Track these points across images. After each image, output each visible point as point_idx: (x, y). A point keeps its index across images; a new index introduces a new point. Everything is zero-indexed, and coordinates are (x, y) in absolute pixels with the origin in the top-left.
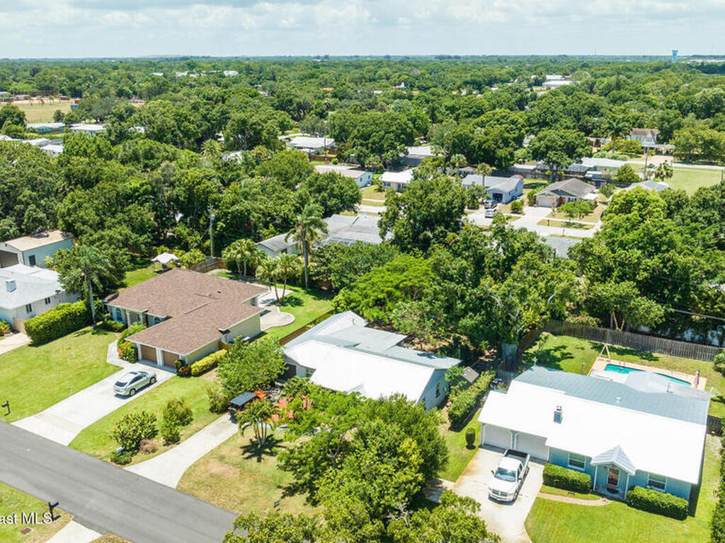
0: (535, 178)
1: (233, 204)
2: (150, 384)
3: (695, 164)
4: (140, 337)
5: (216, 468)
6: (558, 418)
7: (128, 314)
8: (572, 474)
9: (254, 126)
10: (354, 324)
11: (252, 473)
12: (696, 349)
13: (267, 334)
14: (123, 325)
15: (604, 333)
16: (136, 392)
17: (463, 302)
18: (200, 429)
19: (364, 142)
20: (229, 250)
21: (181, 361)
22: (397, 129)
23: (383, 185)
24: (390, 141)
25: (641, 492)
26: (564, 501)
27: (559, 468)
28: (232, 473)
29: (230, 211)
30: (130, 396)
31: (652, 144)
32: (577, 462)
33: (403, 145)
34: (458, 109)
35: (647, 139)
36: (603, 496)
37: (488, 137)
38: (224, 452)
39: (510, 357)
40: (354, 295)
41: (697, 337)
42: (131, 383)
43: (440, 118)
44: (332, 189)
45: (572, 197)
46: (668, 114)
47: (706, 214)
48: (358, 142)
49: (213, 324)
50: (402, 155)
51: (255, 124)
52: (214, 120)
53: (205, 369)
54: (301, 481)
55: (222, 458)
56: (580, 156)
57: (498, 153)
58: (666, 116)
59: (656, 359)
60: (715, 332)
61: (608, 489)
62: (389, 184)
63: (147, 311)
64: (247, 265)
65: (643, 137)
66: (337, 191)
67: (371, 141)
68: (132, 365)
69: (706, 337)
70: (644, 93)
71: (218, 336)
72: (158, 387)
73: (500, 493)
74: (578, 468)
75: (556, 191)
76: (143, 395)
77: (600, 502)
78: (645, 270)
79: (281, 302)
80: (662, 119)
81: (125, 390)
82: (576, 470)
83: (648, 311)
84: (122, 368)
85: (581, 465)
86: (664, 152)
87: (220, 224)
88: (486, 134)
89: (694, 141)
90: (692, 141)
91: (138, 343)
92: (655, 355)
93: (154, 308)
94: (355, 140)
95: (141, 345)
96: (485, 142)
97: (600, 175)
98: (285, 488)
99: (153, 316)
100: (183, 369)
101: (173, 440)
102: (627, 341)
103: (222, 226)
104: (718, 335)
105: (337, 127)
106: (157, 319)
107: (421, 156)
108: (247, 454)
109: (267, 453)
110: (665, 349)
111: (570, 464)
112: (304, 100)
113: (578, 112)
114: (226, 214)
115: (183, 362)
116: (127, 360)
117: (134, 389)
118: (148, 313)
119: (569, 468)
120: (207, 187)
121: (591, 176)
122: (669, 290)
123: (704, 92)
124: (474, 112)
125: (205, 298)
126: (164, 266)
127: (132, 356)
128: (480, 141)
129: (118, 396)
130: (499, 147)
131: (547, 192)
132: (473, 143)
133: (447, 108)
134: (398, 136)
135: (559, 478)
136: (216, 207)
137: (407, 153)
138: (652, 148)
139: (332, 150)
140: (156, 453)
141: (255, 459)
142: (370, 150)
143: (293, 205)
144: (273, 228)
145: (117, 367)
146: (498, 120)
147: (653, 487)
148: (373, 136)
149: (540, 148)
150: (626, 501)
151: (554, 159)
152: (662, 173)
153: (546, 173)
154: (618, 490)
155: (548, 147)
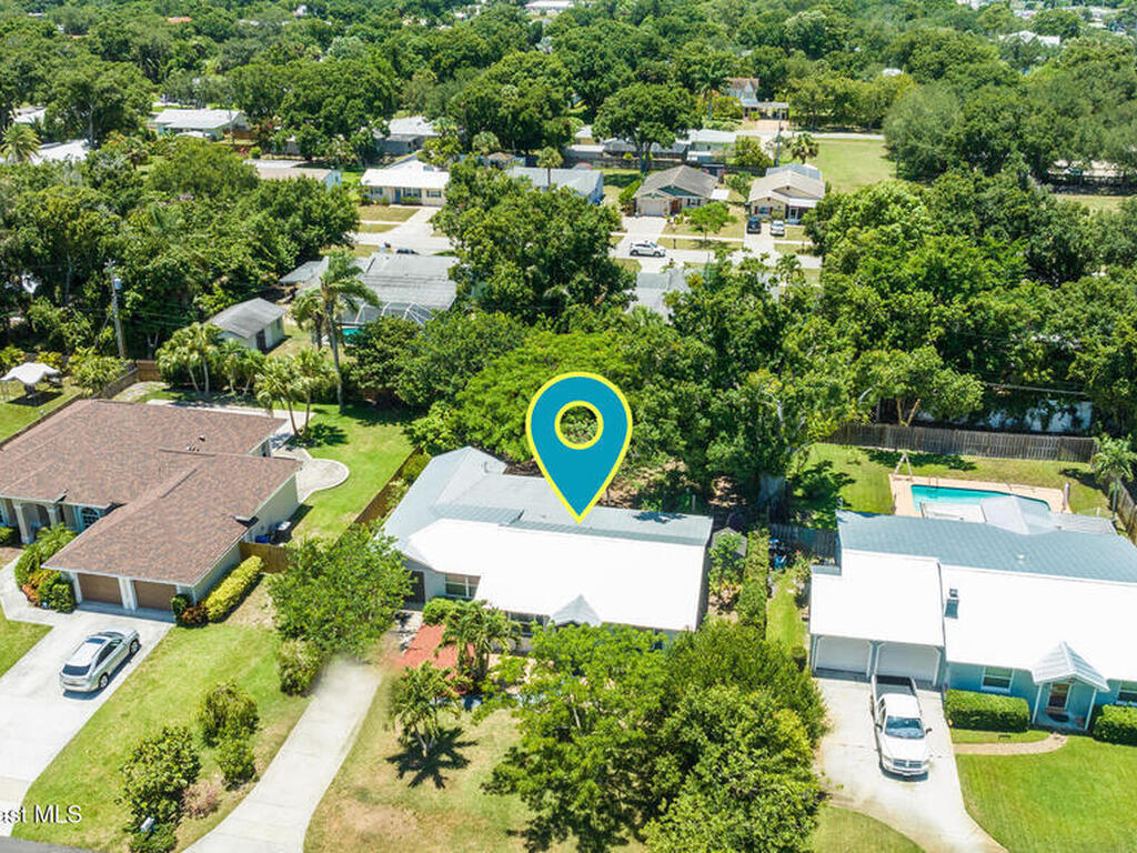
0: (607, 166)
1: (153, 253)
2: (131, 655)
3: (823, 131)
4: (71, 557)
5: (363, 820)
6: (951, 609)
7: (18, 508)
8: (999, 703)
9: (106, 95)
10: (486, 471)
11: (441, 813)
12: (1026, 442)
13: (311, 507)
14: (8, 530)
15: (882, 431)
16: (110, 678)
17: (707, 415)
18: (285, 738)
19: (310, 116)
20: (173, 348)
21: (181, 596)
22: (367, 90)
23: (368, 194)
24: (357, 113)
25: (1115, 714)
26: (1000, 752)
27: (972, 694)
28: (400, 824)
29: (149, 267)
30: (100, 690)
31: (752, 102)
32: (998, 680)
33: (379, 119)
34: (437, 52)
35: (745, 93)
36: (1051, 730)
37: (526, 100)
38: (360, 780)
39: (776, 498)
40: (473, 417)
41: (1009, 422)
42: (98, 664)
43: (408, 68)
44: (308, 210)
45: (690, 197)
46: (766, 53)
47: (963, 220)
48: (299, 117)
49: (221, 509)
50: (378, 135)
51: (107, 90)
52: (9, 84)
53: (232, 603)
54: (546, 813)
55: (362, 795)
56: (684, 126)
57: (546, 126)
58: (764, 56)
59: (970, 467)
60: (1036, 411)
61: (1051, 716)
62: (379, 190)
63: (62, 499)
64: (209, 370)
65: (739, 91)
66: (317, 213)
67: (322, 113)
68: (69, 616)
69: (1023, 418)
70: (701, 19)
71: (240, 533)
72: (149, 659)
73: (907, 764)
74: (1000, 689)
75: (667, 189)
76: (126, 683)
77: (1051, 743)
78: (938, 323)
79: (306, 438)
80: (759, 61)
81: (88, 680)
82: (998, 694)
83: (964, 393)
84: (50, 628)
85: (1005, 684)
86: (770, 114)
87: (131, 295)
88: (522, 95)
89: (823, 97)
90: (820, 97)
91: (73, 573)
92: (966, 458)
93: (78, 489)
94: (292, 112)
95: (79, 574)
96: (522, 110)
97: (710, 157)
98: (523, 835)
99: (77, 507)
100: (190, 613)
101: (242, 775)
102: (919, 441)
103: (135, 299)
104: (1041, 415)
105: (248, 91)
106: (86, 510)
107: (403, 136)
108: (410, 776)
109: (446, 764)
110: (978, 448)
111: (985, 684)
112: (154, 40)
113: (632, 53)
114: (142, 275)
115: (186, 596)
116: (53, 608)
117: (105, 674)
118: (66, 502)
119: (986, 692)
120: (92, 224)
121: (695, 159)
122: (974, 352)
123: (800, 16)
124: (465, 57)
125: (184, 456)
126: (30, 389)
127: (64, 596)
128: (514, 107)
129: (69, 693)
130: (546, 117)
131: (653, 191)
132: (503, 111)
133: (418, 51)
134: (370, 102)
135: (979, 713)
136: (121, 262)
137: (387, 133)
138: (754, 109)
139: (238, 130)
140: (220, 812)
141: (429, 782)
142: (322, 129)
143: (249, 245)
144: (220, 291)
145: (36, 626)
146: (529, 71)
147: (1131, 703)
148: (327, 105)
149: (626, 117)
150: (1089, 733)
151: (652, 135)
152: (803, 150)
153: (625, 157)
154: (1070, 714)
155: (639, 116)
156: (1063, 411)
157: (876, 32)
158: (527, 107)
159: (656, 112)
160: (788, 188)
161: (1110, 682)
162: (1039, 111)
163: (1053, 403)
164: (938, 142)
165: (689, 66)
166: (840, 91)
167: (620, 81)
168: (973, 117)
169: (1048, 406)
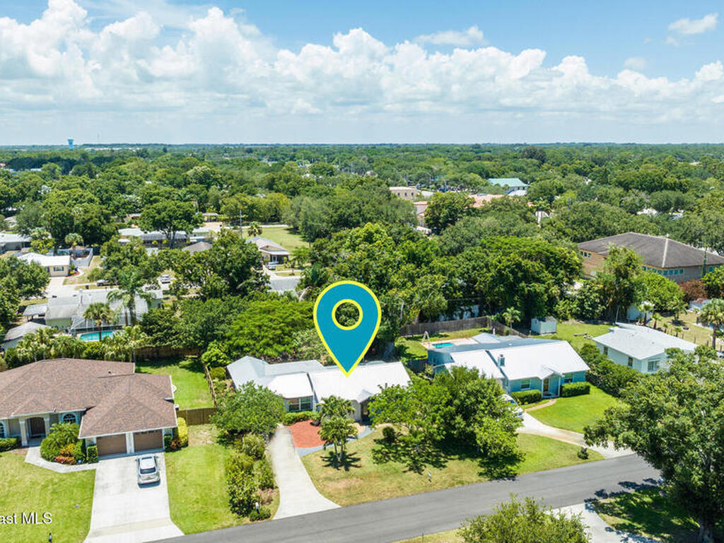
5: (339, 485)
6: (502, 363)
7: (22, 423)
11: (367, 475)
25: (567, 386)
26: (540, 409)
28: (355, 482)
32: (525, 384)
37: (90, 214)
38: (323, 475)
53: (187, 438)
54: (409, 463)
55: (329, 479)
56: (196, 222)
57: (104, 229)
61: (545, 395)
71: (172, 406)
74: (528, 388)
77: (551, 402)
82: (528, 390)
84: (94, 470)
85: (528, 386)
89: (242, 207)
90: (240, 207)
91: (93, 438)
92: (442, 334)
95: (96, 438)
96: (89, 220)
99: (62, 414)
100: (175, 442)
104: (459, 314)
106: (66, 416)
108: (342, 468)
109: (352, 462)
111: (522, 388)
115: (168, 435)
119: (524, 390)
121: (195, 241)
128: (83, 219)
129: (142, 485)
130: (103, 224)
132: (76, 222)
135: (526, 396)
140: (275, 500)
141: (352, 468)
145: (87, 472)
146: (76, 200)
149: (163, 219)
150: (561, 396)
151: (180, 227)
152: (255, 231)
153: (153, 243)
154: (550, 393)
155: (170, 217)
156: (466, 310)
157: (240, 176)
158: (91, 218)
159: (180, 215)
160: (267, 247)
161: (563, 374)
162: (367, 203)
163: (462, 307)
164: (324, 221)
165: (151, 197)
166: (250, 203)
167: (120, 205)
168: (340, 208)
169: (461, 309)
